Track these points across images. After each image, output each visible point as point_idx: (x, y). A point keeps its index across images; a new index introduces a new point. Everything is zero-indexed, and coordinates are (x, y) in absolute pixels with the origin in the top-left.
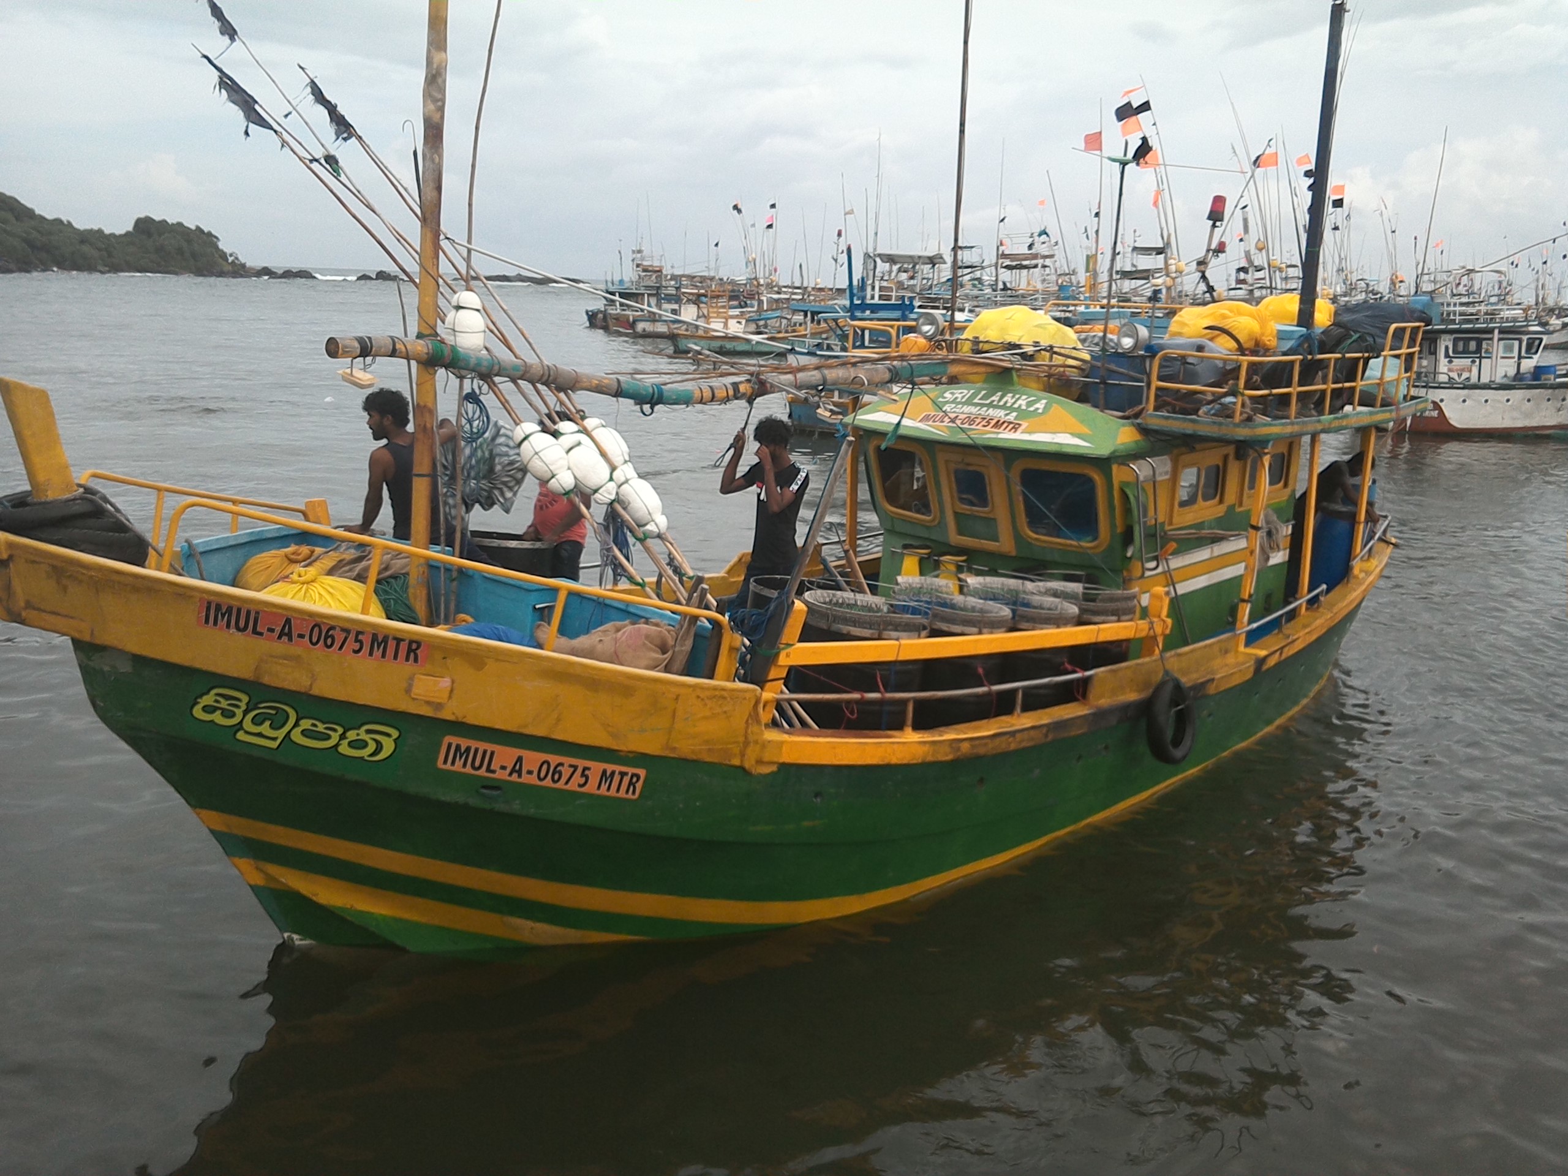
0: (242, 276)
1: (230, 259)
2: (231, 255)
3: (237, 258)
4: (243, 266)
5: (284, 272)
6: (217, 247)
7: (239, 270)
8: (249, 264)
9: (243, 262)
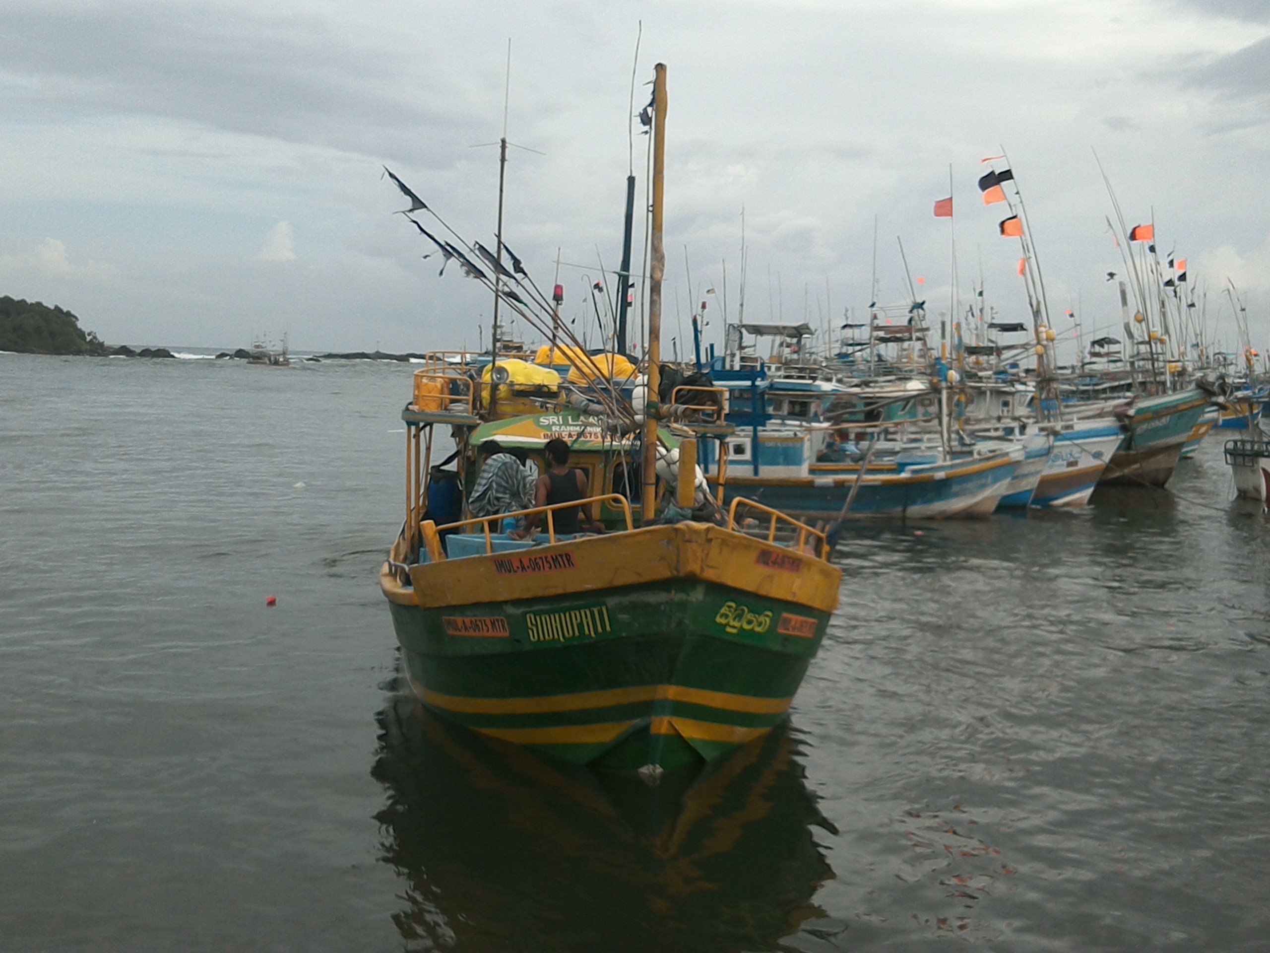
0: (99, 355)
1: (88, 338)
2: (89, 334)
3: (95, 338)
4: (101, 345)
5: (143, 351)
6: (76, 326)
7: (97, 349)
8: (107, 343)
9: (101, 341)
